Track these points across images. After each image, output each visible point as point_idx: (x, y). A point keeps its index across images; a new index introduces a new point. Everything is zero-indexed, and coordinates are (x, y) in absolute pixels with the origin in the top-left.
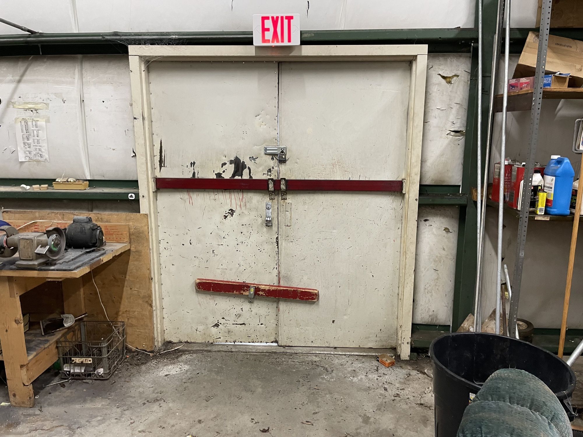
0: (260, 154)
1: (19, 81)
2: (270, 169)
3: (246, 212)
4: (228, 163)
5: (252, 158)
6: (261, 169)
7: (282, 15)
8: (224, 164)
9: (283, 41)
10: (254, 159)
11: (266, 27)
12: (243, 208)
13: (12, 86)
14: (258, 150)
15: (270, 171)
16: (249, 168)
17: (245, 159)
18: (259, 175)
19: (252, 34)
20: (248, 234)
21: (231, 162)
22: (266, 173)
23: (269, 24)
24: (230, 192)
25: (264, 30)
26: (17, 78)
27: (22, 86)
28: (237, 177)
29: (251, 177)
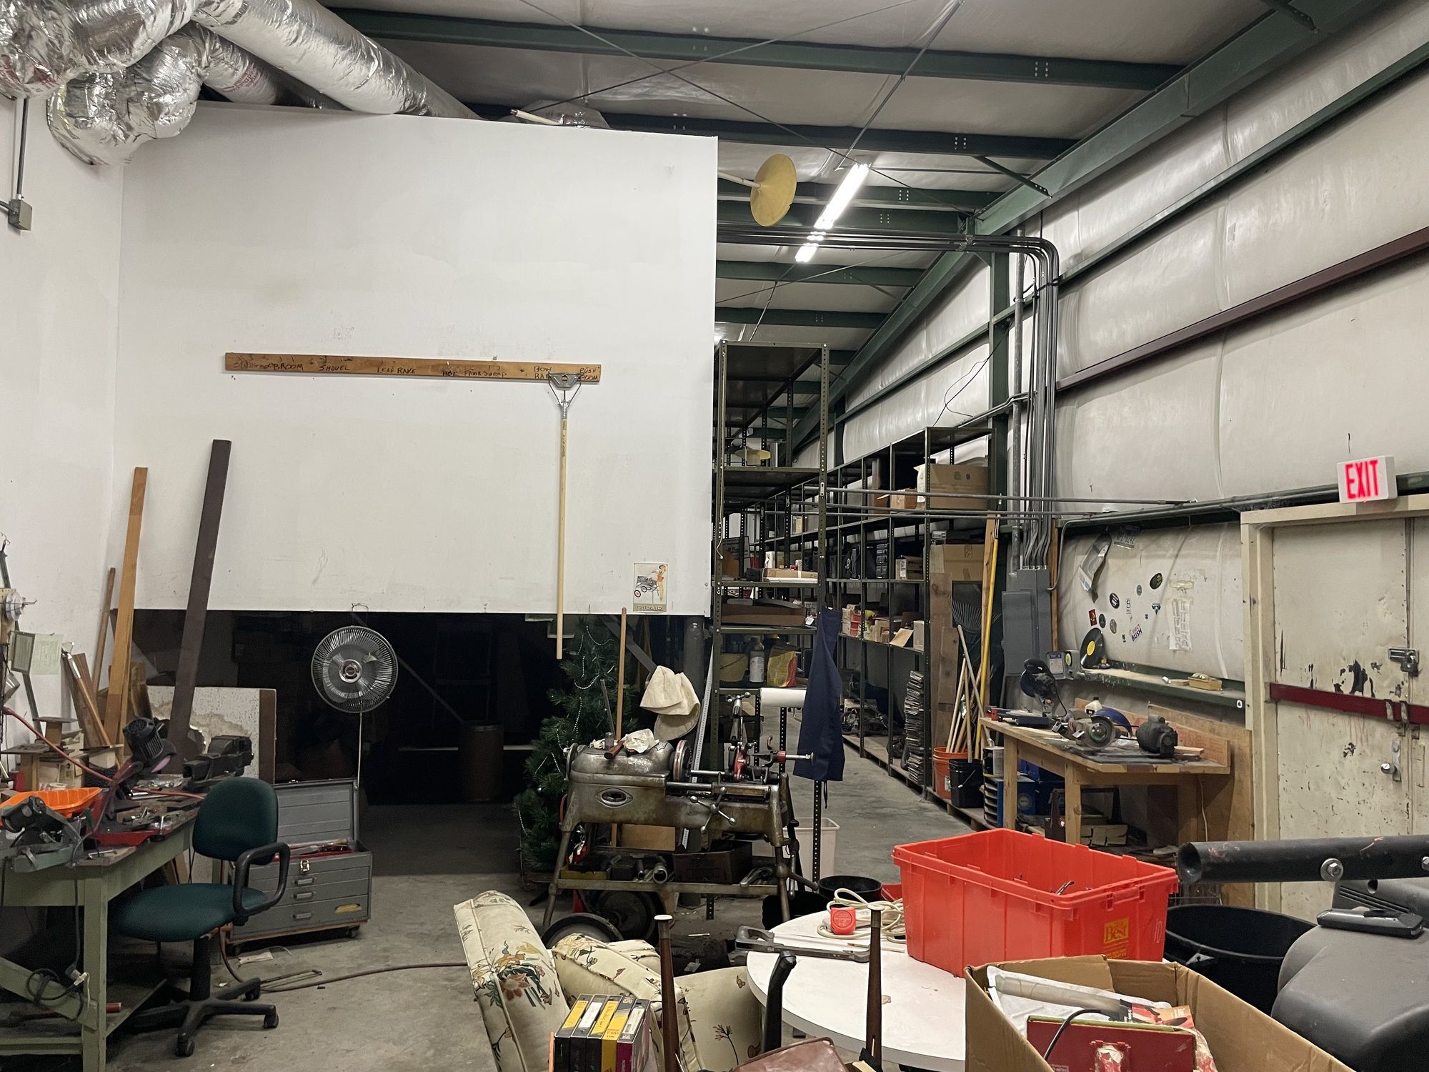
0: (1384, 659)
1: (1177, 556)
2: (1399, 685)
3: (1368, 751)
4: (1347, 670)
5: (1374, 666)
6: (1386, 683)
7: (1365, 460)
8: (1343, 671)
9: (1369, 494)
10: (1378, 667)
11: (1351, 477)
12: (1365, 744)
13: (1171, 561)
14: (1382, 653)
15: (1399, 688)
16: (1371, 681)
17: (1366, 666)
18: (1383, 692)
19: (1337, 488)
20: (1371, 789)
21: (1351, 669)
22: (1394, 690)
23: (1353, 473)
24: (1350, 716)
25: (1350, 481)
26: (1176, 552)
27: (1179, 561)
28: (1357, 694)
29: (1373, 695)
